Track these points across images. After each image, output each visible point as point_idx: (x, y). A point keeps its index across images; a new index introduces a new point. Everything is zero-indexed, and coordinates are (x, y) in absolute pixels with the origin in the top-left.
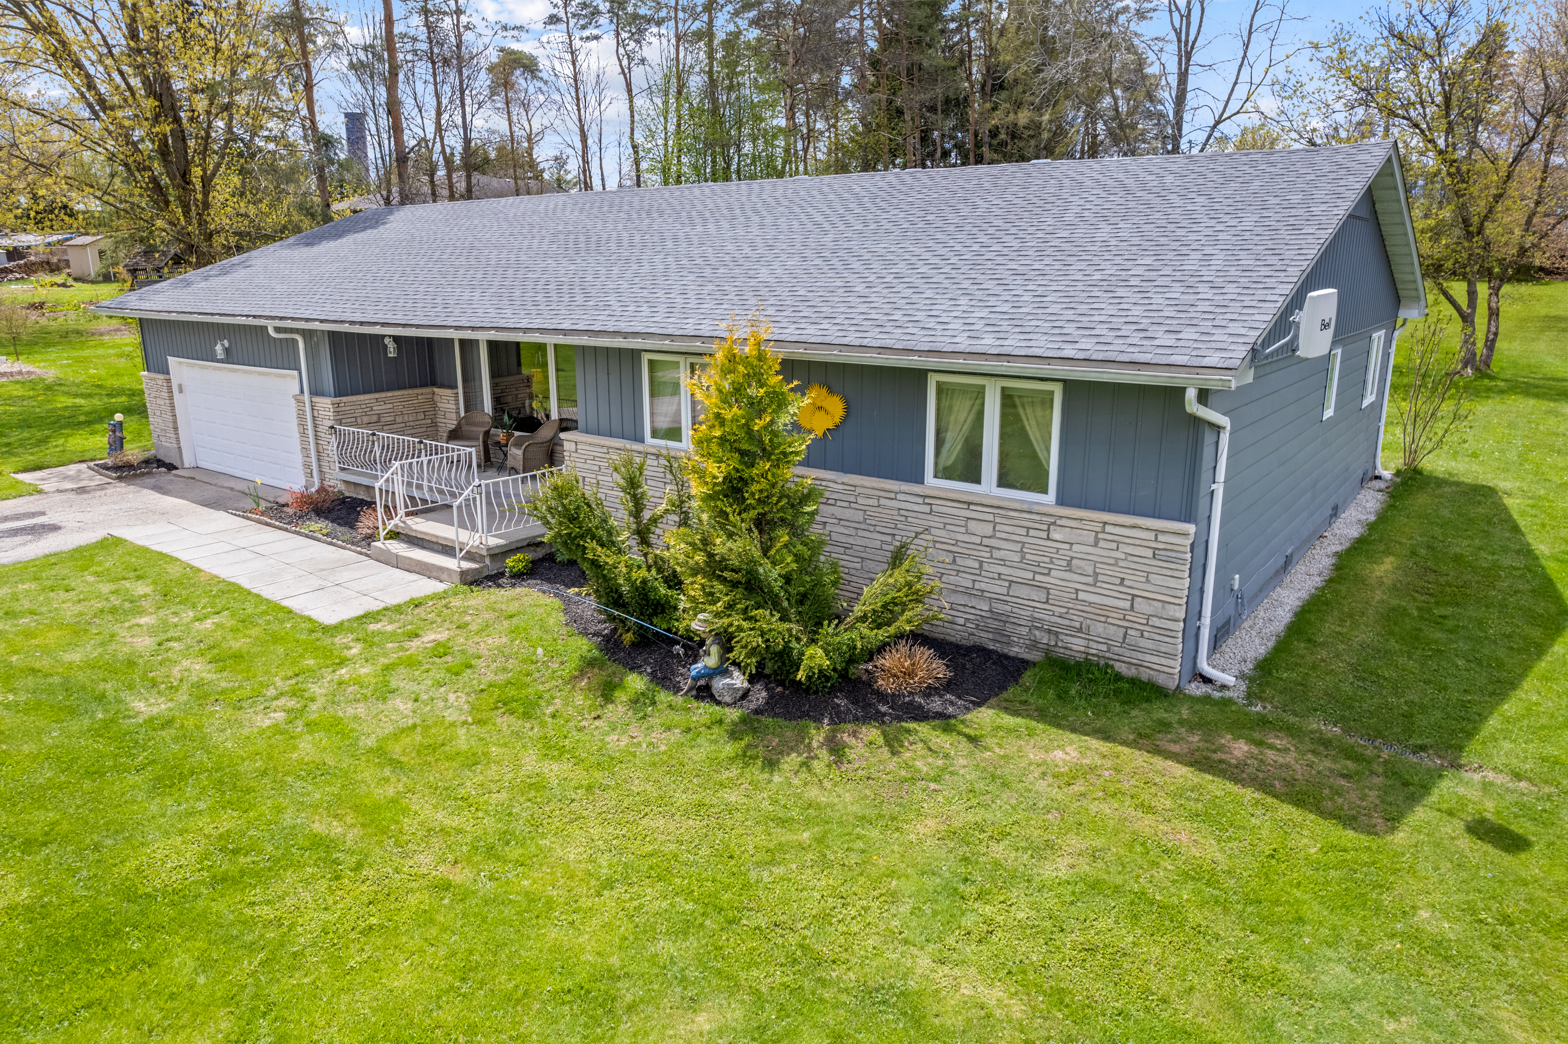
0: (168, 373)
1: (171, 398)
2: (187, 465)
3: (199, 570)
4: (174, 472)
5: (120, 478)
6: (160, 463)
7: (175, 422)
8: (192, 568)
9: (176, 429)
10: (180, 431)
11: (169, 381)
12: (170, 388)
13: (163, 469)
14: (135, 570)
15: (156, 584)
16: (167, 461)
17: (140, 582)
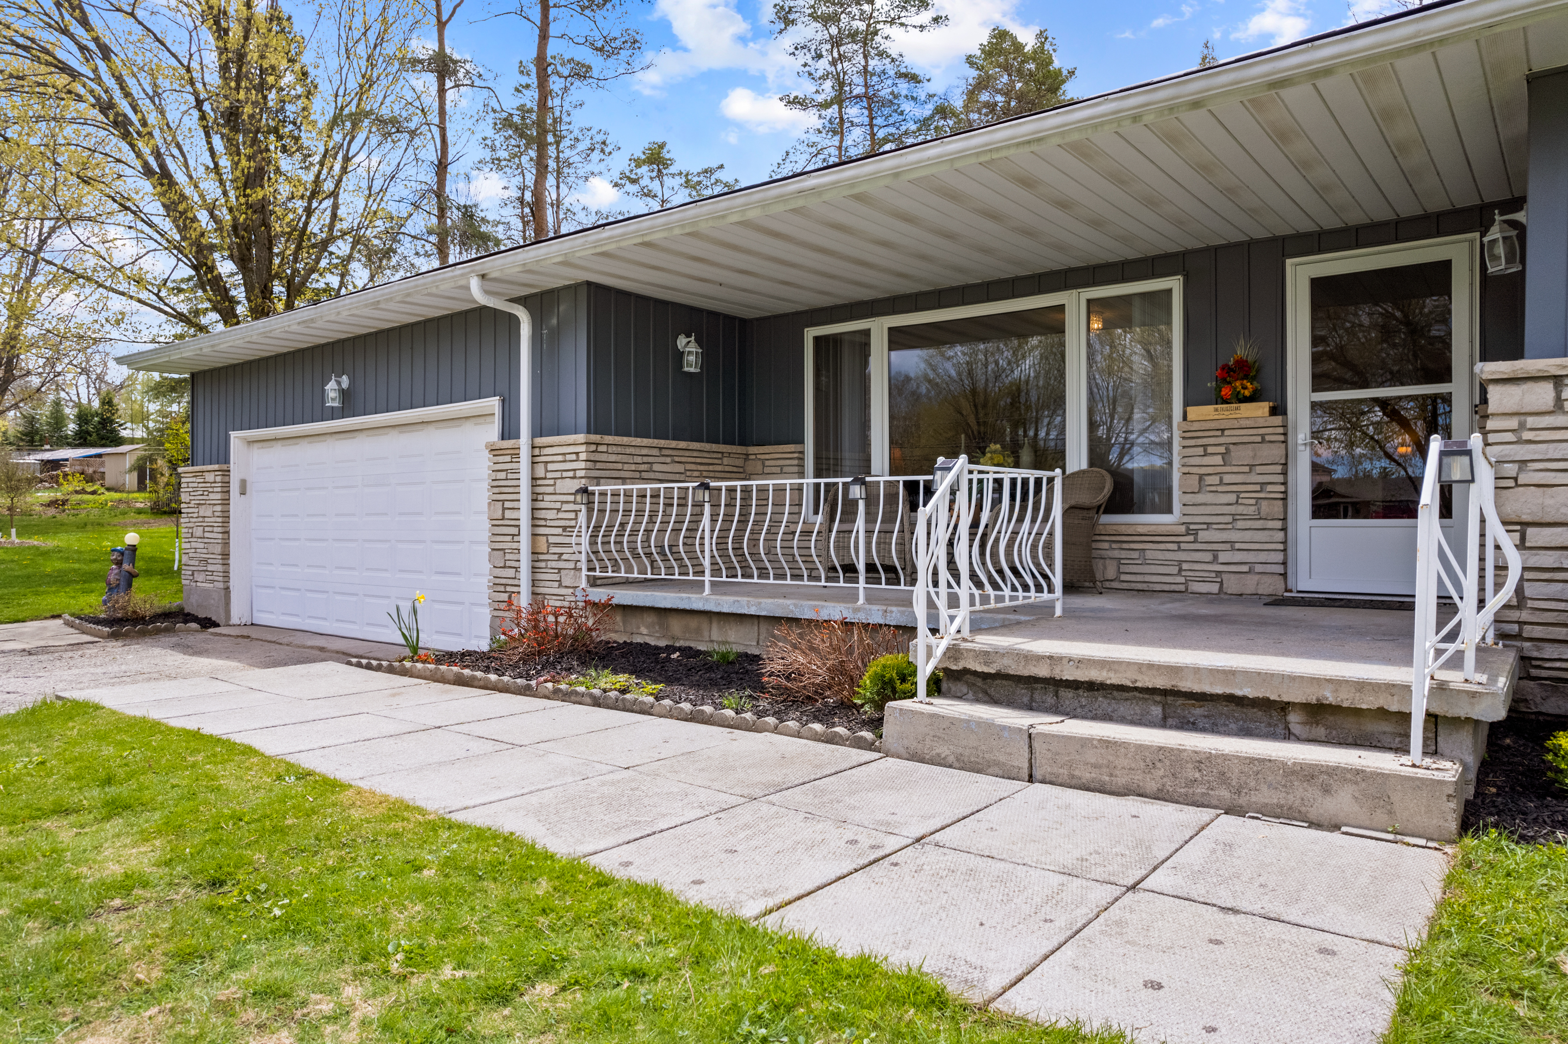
0: (227, 461)
1: (226, 502)
2: (234, 620)
3: (333, 785)
4: (211, 630)
5: (114, 636)
6: (188, 618)
7: (226, 544)
8: (304, 775)
9: (226, 555)
10: (232, 561)
11: (226, 473)
12: (226, 484)
13: (194, 625)
14: (109, 781)
15: (179, 831)
16: (202, 615)
17: (117, 824)
